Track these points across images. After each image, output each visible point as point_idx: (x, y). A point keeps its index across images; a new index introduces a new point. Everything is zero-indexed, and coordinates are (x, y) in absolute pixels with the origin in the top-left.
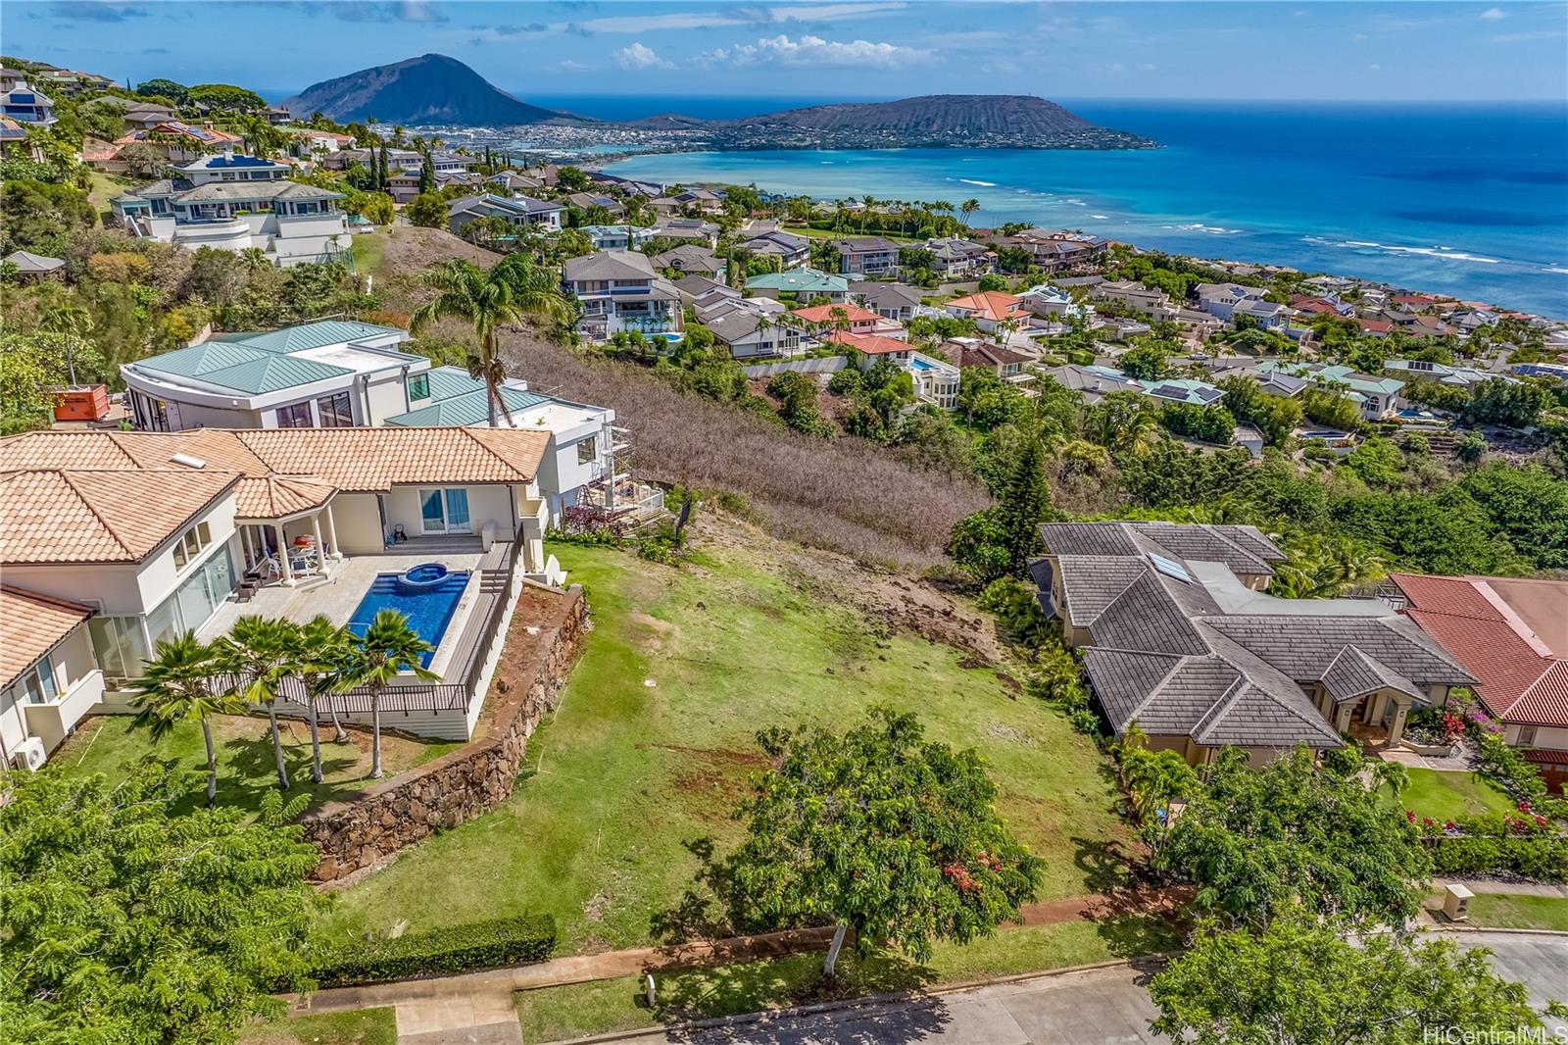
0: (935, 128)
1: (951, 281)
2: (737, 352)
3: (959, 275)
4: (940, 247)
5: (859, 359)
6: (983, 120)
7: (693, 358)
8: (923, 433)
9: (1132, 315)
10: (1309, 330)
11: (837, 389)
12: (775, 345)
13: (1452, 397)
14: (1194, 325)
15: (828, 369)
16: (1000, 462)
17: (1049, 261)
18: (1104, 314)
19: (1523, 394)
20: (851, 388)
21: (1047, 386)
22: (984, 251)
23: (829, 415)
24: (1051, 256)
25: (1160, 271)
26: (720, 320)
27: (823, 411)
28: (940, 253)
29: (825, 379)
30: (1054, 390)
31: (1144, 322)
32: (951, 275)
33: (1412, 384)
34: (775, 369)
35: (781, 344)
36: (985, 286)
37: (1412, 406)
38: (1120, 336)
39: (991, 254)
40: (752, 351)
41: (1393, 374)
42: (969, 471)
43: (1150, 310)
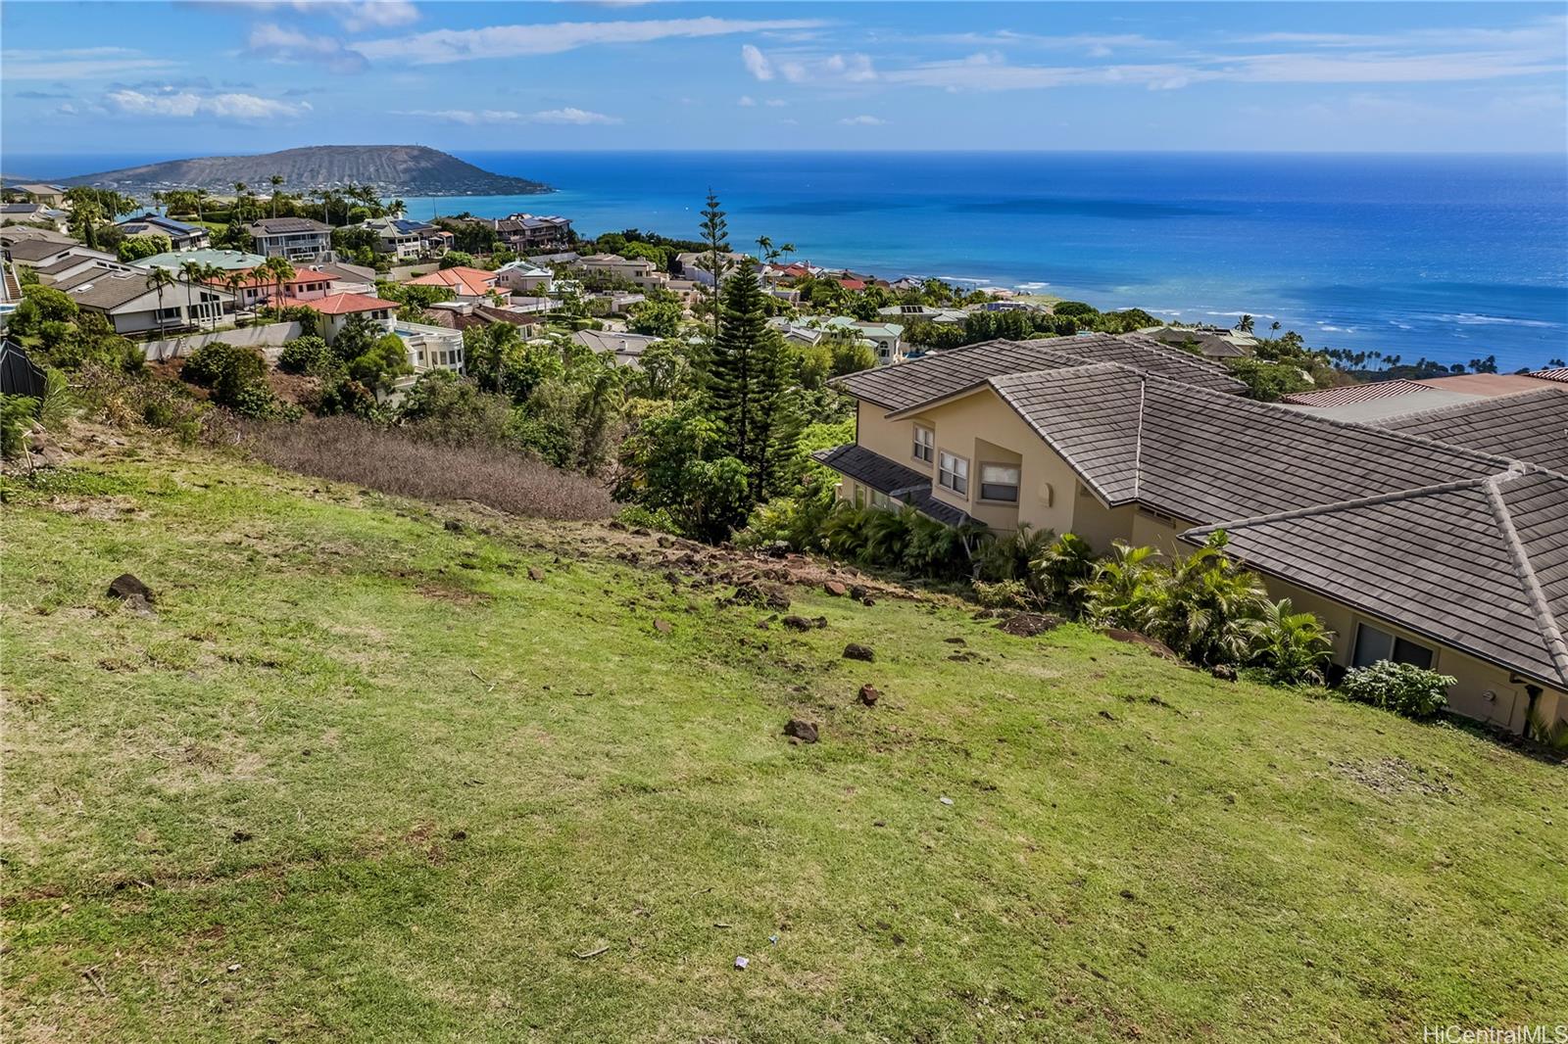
0: (321, 178)
1: (403, 263)
2: (121, 326)
3: (413, 256)
4: (383, 227)
5: (318, 324)
6: (372, 169)
7: (44, 335)
8: (442, 402)
9: (620, 286)
10: (796, 291)
11: (292, 365)
12: (184, 313)
13: (947, 334)
14: (686, 294)
15: (273, 340)
16: (551, 429)
17: (513, 238)
18: (590, 288)
19: (1007, 323)
20: (314, 361)
21: (568, 350)
22: (437, 230)
23: (290, 401)
24: (515, 233)
25: (635, 244)
26: (85, 287)
27: (282, 393)
28: (383, 233)
29: (272, 355)
30: (577, 353)
31: (636, 292)
32: (401, 256)
33: (909, 326)
34: (191, 346)
35: (193, 312)
36: (446, 264)
37: (914, 349)
38: (615, 308)
39: (447, 234)
40: (146, 324)
41: (890, 319)
42: (516, 445)
43: (639, 279)
